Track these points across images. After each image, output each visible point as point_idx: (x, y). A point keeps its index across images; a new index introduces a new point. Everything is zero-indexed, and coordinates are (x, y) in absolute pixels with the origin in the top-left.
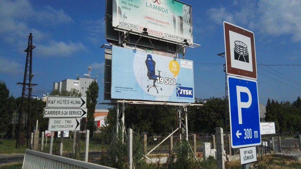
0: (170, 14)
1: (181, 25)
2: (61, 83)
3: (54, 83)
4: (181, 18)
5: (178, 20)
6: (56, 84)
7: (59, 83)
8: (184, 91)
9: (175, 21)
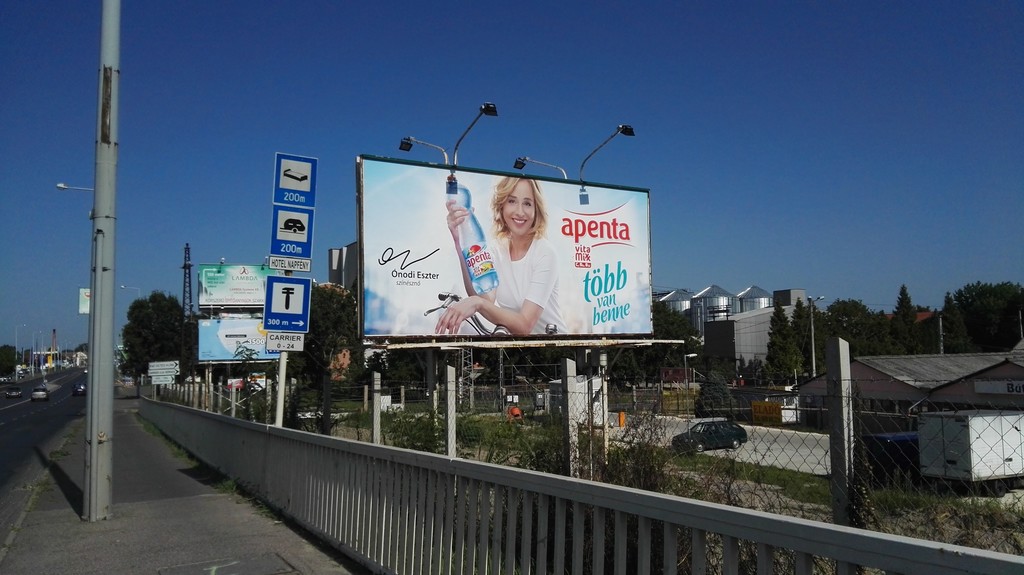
0: (260, 281)
2: (345, 249)
3: (330, 251)
6: (336, 254)
7: (341, 250)
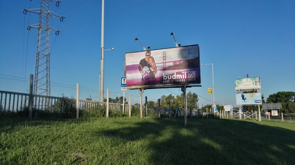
0: (252, 82)
1: (256, 84)
4: (256, 82)
5: (255, 83)
8: (258, 101)
9: (253, 83)
